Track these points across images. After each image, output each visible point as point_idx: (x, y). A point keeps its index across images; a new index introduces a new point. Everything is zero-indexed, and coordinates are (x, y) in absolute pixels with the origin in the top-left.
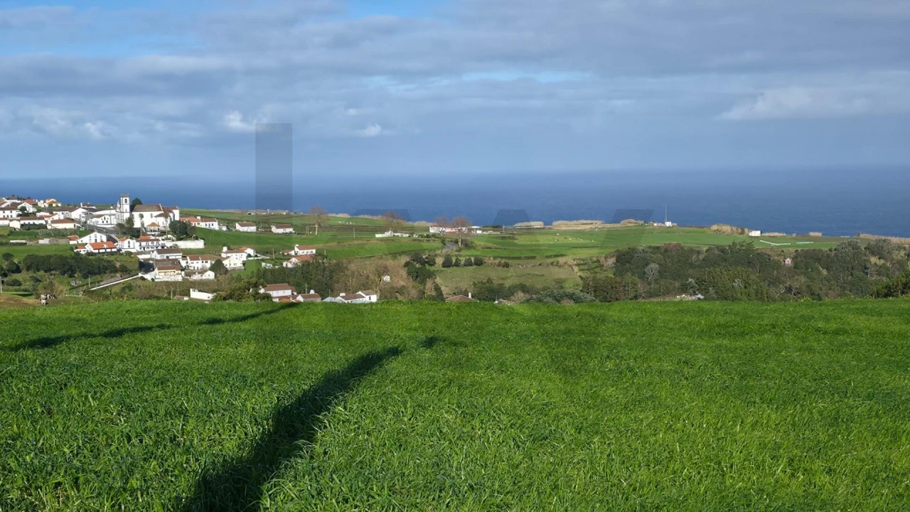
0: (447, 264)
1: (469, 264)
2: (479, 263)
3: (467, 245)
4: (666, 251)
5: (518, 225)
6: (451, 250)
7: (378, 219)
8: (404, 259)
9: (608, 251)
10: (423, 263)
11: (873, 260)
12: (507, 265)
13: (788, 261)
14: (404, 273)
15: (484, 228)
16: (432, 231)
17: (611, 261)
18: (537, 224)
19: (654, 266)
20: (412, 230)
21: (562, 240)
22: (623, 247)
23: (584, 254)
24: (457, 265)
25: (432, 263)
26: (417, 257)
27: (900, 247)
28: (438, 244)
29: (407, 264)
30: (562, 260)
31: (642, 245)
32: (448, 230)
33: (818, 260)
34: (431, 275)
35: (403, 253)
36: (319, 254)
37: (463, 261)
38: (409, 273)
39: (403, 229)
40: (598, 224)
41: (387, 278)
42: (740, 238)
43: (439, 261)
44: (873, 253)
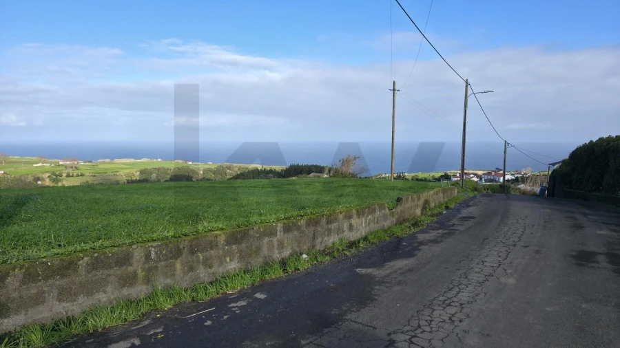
0: (68, 176)
1: (78, 176)
2: (82, 175)
3: (77, 168)
4: (158, 169)
5: (99, 161)
6: (70, 171)
7: (35, 159)
8: (47, 175)
9: (136, 170)
10: (57, 176)
11: (228, 171)
12: (95, 176)
13: (201, 172)
14: (48, 180)
15: (85, 162)
16: (61, 163)
17: (138, 173)
18: (108, 160)
19: (154, 175)
20: (51, 163)
21: (117, 166)
22: (143, 168)
23: (127, 171)
24: (72, 176)
25: (61, 176)
26: (54, 174)
27: (236, 167)
28: (64, 168)
29: (49, 177)
30: (118, 173)
31: (149, 167)
32: (68, 163)
33: (211, 171)
34: (60, 180)
35: (47, 172)
36: (5, 173)
37: (75, 174)
38: (50, 180)
39: (47, 163)
40: (132, 160)
41: (39, 182)
42: (185, 165)
43: (64, 175)
44: (228, 169)
